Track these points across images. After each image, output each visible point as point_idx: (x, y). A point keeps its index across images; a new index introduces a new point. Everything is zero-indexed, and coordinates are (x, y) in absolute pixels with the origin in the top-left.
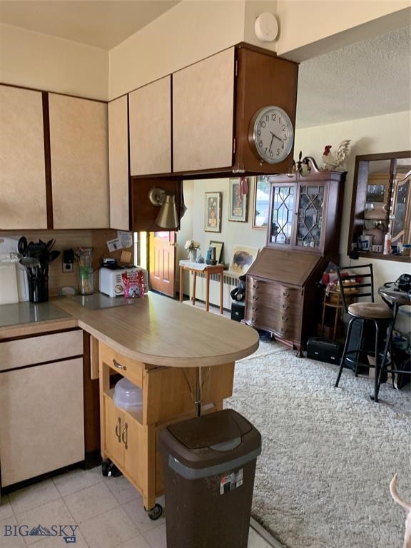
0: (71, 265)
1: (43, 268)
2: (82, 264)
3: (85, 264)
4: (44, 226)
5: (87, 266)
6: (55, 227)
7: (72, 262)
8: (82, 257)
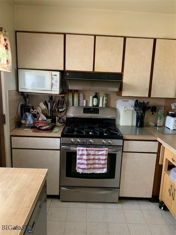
0: (154, 113)
1: (143, 113)
2: (159, 113)
3: (160, 113)
4: (147, 96)
5: (161, 114)
6: (151, 96)
7: (155, 112)
8: (160, 110)
